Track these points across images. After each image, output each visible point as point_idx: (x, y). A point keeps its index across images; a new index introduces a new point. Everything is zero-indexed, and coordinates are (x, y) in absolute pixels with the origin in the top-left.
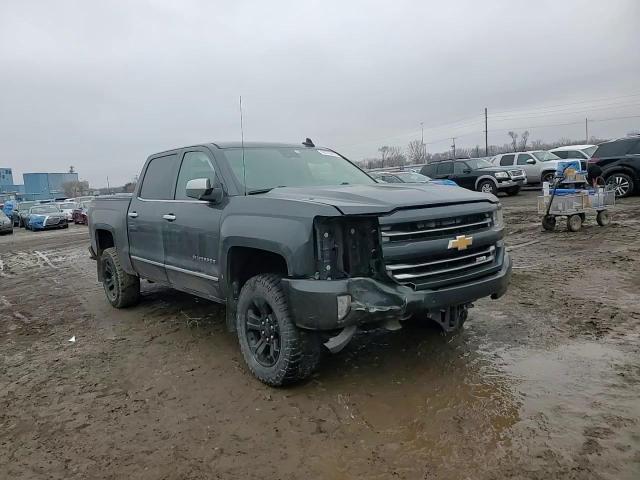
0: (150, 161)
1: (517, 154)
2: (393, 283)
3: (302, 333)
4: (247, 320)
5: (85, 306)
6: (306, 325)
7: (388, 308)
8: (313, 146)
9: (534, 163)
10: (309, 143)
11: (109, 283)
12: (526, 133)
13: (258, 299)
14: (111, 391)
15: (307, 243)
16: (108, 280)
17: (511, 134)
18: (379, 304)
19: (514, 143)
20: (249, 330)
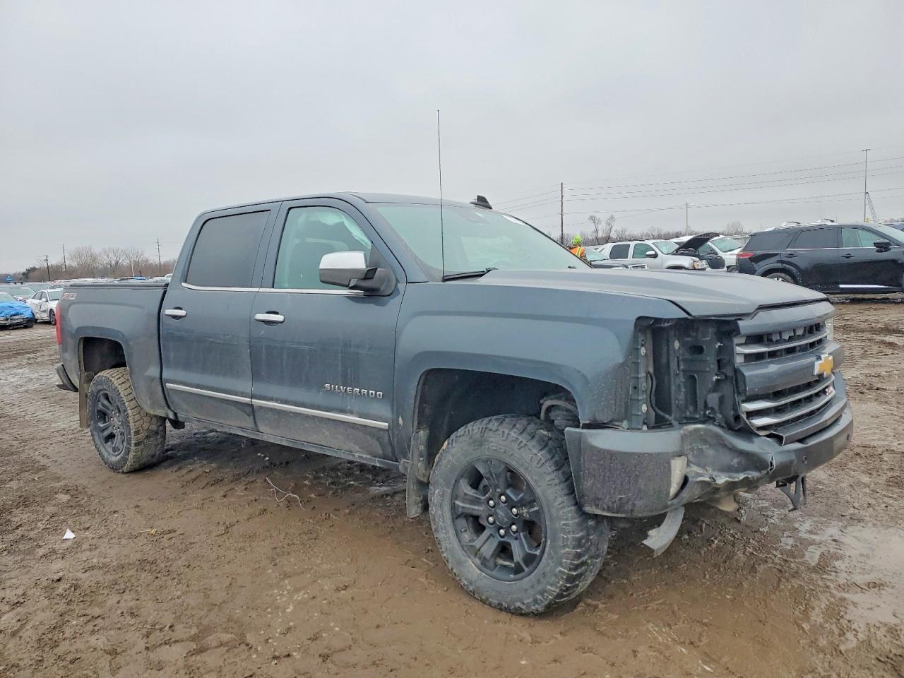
0: (205, 222)
1: (632, 244)
2: (748, 433)
3: (591, 523)
4: (454, 497)
5: (54, 469)
6: (609, 509)
7: (742, 476)
8: (490, 208)
9: (655, 256)
10: (482, 202)
11: (103, 430)
12: (612, 217)
13: (488, 461)
14: (211, 640)
15: (622, 365)
16: (101, 425)
17: (593, 218)
18: (729, 469)
19: (597, 231)
20: (457, 515)
